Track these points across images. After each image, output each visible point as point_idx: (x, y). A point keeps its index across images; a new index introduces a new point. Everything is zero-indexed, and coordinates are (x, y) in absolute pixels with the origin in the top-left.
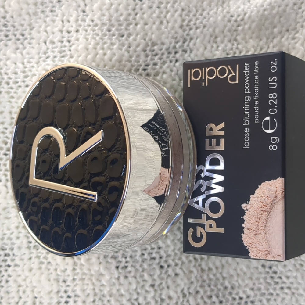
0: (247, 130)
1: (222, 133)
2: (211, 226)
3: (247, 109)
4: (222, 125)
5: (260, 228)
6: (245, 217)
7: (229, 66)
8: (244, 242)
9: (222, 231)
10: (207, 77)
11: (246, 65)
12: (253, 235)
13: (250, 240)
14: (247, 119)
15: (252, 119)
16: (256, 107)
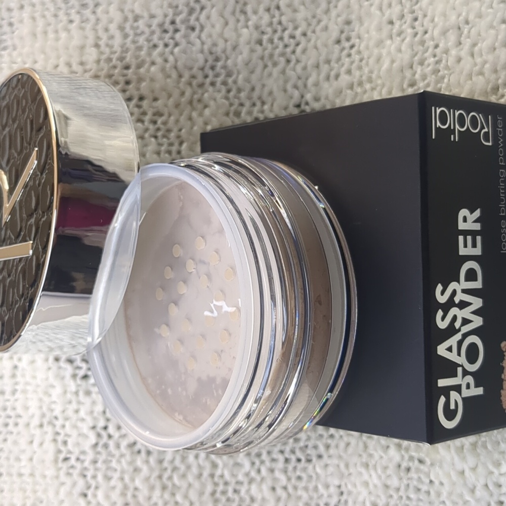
0: (503, 224)
1: (477, 227)
4: (477, 213)
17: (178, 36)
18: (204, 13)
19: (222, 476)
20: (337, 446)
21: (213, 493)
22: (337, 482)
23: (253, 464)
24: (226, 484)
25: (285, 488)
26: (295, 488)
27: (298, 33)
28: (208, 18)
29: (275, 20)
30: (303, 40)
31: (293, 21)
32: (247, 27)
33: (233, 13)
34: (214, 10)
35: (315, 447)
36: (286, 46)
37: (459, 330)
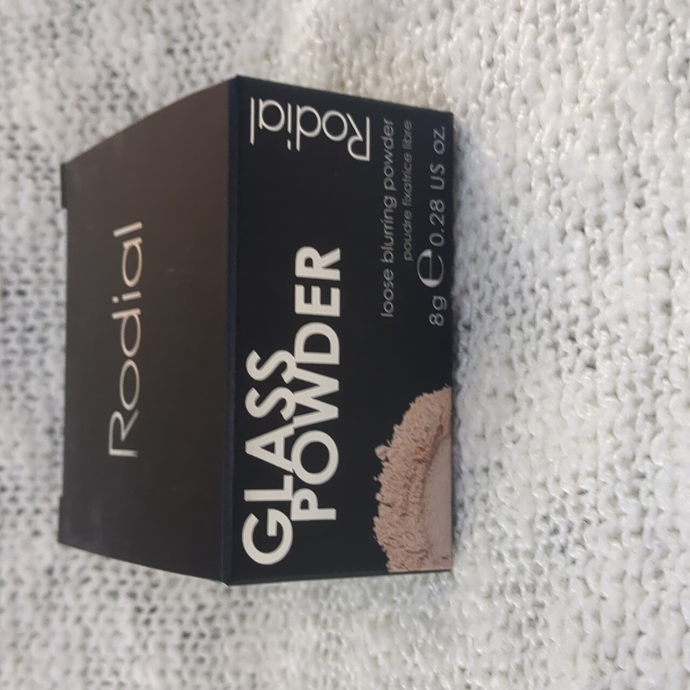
0: (388, 275)
1: (335, 275)
2: (305, 505)
3: (389, 225)
4: (335, 256)
5: (412, 501)
6: (383, 478)
8: (378, 537)
9: (330, 514)
10: (300, 129)
12: (396, 518)
13: (391, 531)
14: (388, 248)
15: (398, 250)
16: (407, 224)
17: (58, 43)
18: (94, 11)
19: (96, 649)
20: (254, 617)
21: (84, 673)
22: (249, 669)
23: (138, 635)
24: (102, 660)
25: (179, 673)
26: (193, 673)
27: (219, 42)
28: (98, 18)
29: (190, 23)
30: (225, 52)
31: (213, 25)
32: (152, 31)
33: (133, 11)
34: (106, 6)
35: (226, 618)
36: (205, 60)
37: (290, 421)
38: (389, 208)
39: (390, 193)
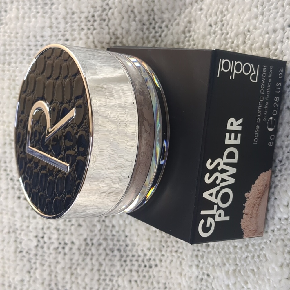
0: (257, 127)
1: (240, 128)
3: (260, 108)
4: (241, 121)
7: (252, 65)
10: (235, 71)
11: (264, 67)
14: (258, 117)
15: (262, 117)
16: (266, 107)
18: (111, 11)
20: (166, 261)
22: (164, 281)
25: (136, 281)
26: (141, 282)
27: (164, 25)
29: (151, 18)
30: (166, 30)
31: (161, 18)
32: (135, 21)
33: (127, 12)
34: (116, 9)
35: (154, 260)
38: (261, 101)
39: (262, 95)
